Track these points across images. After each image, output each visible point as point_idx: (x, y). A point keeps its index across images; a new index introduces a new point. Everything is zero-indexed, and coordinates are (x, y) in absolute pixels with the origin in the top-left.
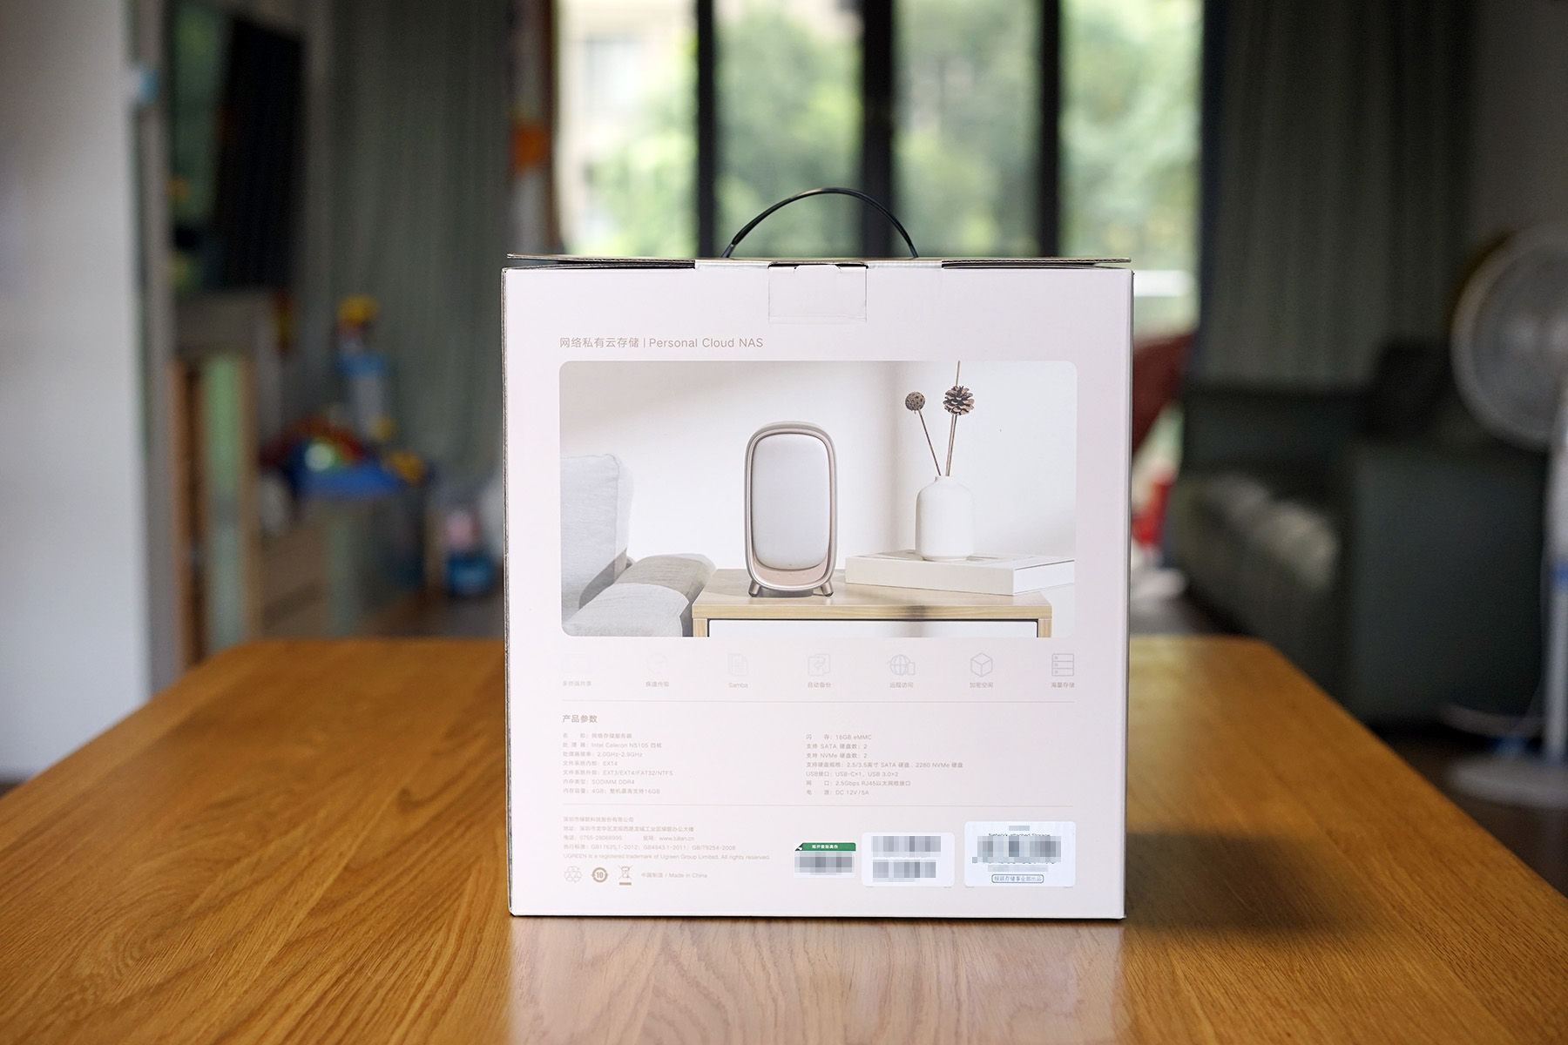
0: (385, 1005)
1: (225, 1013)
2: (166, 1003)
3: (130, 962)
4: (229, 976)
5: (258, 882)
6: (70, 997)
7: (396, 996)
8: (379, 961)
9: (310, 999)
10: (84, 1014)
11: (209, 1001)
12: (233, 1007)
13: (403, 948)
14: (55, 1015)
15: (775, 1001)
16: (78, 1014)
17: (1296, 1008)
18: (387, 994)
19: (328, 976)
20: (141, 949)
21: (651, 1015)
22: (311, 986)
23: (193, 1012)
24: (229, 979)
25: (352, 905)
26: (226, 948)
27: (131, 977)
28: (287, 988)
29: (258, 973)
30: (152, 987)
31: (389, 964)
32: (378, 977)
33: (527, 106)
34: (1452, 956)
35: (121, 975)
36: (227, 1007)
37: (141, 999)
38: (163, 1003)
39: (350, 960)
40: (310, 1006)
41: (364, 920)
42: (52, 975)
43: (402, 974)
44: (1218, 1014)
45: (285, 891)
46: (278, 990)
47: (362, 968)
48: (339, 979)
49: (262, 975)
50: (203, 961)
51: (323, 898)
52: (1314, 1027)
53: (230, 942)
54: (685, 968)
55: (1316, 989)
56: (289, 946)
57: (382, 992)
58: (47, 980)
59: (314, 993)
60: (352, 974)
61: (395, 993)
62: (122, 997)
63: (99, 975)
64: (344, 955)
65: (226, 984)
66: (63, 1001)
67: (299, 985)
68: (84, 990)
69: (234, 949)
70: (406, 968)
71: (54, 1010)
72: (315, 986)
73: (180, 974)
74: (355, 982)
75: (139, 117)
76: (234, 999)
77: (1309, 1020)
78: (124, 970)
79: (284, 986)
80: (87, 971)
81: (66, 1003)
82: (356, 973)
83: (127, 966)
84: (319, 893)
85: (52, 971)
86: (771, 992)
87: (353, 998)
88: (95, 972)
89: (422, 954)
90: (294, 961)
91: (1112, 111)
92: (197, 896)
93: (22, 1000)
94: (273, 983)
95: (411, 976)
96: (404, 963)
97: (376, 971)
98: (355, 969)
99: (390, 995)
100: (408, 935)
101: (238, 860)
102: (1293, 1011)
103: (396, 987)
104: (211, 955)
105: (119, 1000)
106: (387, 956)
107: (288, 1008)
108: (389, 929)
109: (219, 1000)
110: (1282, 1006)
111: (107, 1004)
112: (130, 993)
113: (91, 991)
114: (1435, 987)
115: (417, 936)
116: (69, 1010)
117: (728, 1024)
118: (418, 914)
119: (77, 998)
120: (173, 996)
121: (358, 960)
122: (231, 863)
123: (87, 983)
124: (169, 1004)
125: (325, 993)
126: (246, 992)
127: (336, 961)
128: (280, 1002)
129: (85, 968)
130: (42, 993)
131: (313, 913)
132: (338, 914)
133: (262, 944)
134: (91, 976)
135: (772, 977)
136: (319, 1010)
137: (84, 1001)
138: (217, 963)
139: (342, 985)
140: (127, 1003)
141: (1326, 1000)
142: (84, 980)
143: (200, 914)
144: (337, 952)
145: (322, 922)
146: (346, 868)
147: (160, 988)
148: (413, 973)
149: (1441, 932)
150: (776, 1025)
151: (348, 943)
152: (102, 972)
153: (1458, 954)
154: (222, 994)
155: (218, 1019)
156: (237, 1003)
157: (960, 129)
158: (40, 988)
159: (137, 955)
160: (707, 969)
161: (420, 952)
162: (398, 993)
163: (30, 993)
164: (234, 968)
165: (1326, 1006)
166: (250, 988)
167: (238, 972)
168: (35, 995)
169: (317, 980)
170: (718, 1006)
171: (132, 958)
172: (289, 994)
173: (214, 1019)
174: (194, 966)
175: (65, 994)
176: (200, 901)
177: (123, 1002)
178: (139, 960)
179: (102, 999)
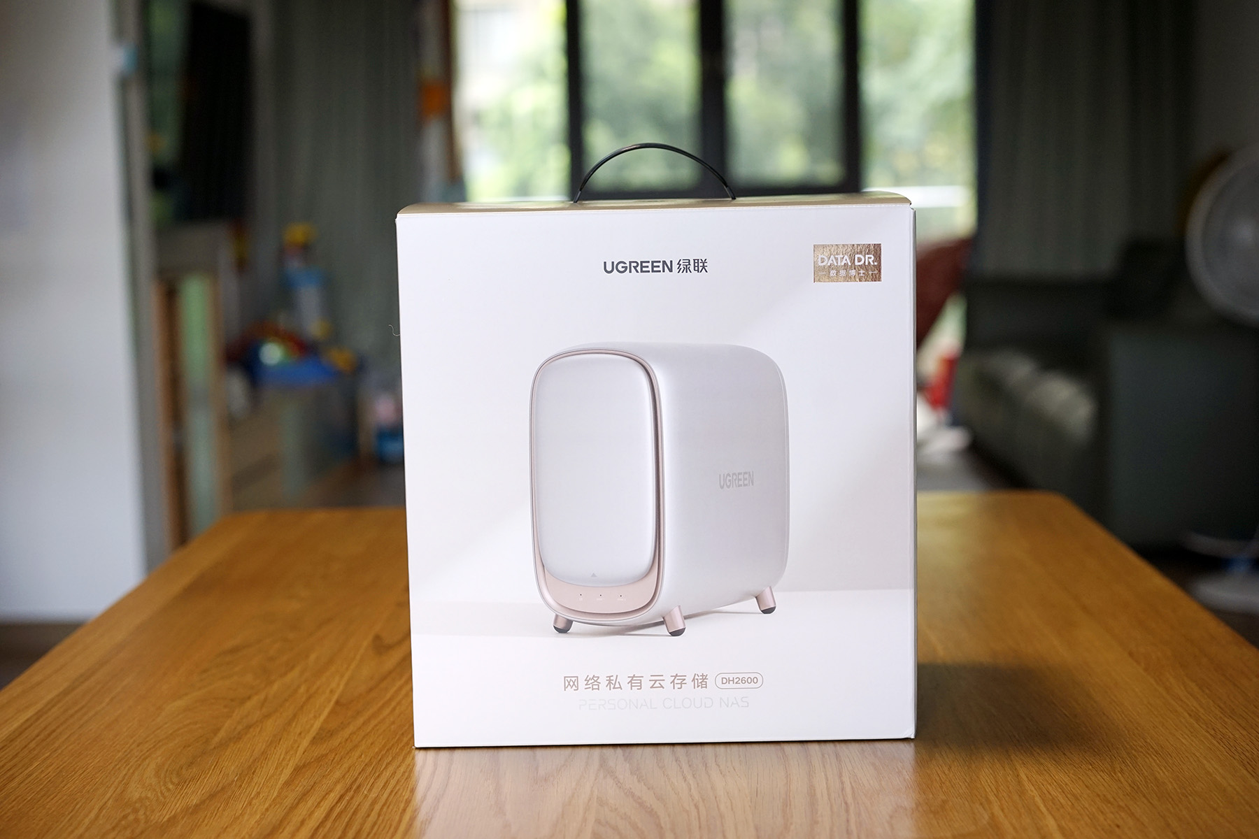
0: (381, 818)
1: (252, 828)
2: (203, 821)
3: (171, 787)
4: (252, 796)
5: (267, 716)
6: (125, 817)
7: (390, 810)
8: (372, 780)
9: (319, 814)
10: (138, 831)
11: (238, 818)
12: (258, 822)
13: (391, 769)
14: (116, 832)
15: (697, 807)
16: (133, 831)
17: (1121, 803)
18: (382, 809)
19: (332, 795)
20: (178, 774)
21: (598, 822)
22: (319, 803)
23: (227, 827)
24: (253, 798)
25: (346, 733)
26: (248, 772)
27: (173, 799)
28: (300, 806)
29: (275, 794)
30: (190, 807)
31: (380, 783)
32: (373, 795)
33: (431, 66)
34: (1243, 757)
35: (165, 798)
36: (253, 823)
37: (183, 818)
38: (201, 820)
39: (349, 781)
40: (320, 821)
41: (356, 746)
42: (109, 799)
43: (392, 791)
44: (1058, 810)
45: (289, 723)
46: (293, 808)
47: (359, 787)
48: (341, 797)
49: (279, 793)
50: (230, 784)
51: (321, 729)
52: (1138, 820)
53: (250, 767)
54: (621, 782)
55: (1135, 788)
56: (298, 770)
57: (377, 807)
58: (106, 803)
59: (322, 809)
60: (352, 792)
61: (388, 807)
62: (167, 817)
63: (147, 798)
64: (344, 776)
65: (250, 803)
66: (120, 821)
67: (310, 803)
68: (136, 811)
69: (253, 774)
70: (395, 787)
71: (114, 828)
72: (322, 803)
73: (212, 796)
74: (355, 799)
75: (123, 85)
76: (258, 817)
77: (1133, 814)
78: (166, 794)
79: (298, 804)
80: (137, 795)
81: (123, 822)
82: (355, 792)
83: (169, 790)
84: (317, 725)
85: (108, 795)
86: (693, 800)
87: (355, 813)
88: (143, 795)
89: (407, 774)
90: (302, 784)
92: (219, 729)
93: (87, 821)
94: (288, 802)
95: (400, 792)
96: (393, 782)
97: (370, 790)
98: (354, 788)
99: (385, 809)
100: (393, 758)
101: (249, 698)
102: (1119, 806)
103: (388, 803)
104: (236, 779)
105: (165, 819)
106: (379, 776)
107: (303, 822)
108: (378, 753)
109: (246, 817)
110: (1109, 802)
111: (156, 822)
112: (173, 812)
113: (141, 812)
114: (1232, 783)
115: (401, 758)
116: (125, 828)
117: (662, 828)
118: (399, 740)
119: (131, 817)
120: (208, 815)
121: (356, 779)
122: (243, 701)
123: (138, 805)
124: (206, 822)
125: (331, 810)
126: (267, 810)
127: (338, 782)
128: (296, 818)
129: (135, 792)
130: (102, 815)
131: (314, 741)
132: (336, 741)
133: (276, 768)
134: (140, 799)
135: (692, 787)
136: (328, 824)
137: (137, 820)
138: (241, 786)
139: (344, 802)
140: (173, 820)
141: (1144, 796)
142: (136, 802)
143: (223, 745)
144: (338, 774)
145: (321, 749)
146: (337, 703)
147: (197, 808)
148: (401, 790)
149: (1232, 736)
150: (700, 827)
151: (346, 766)
152: (149, 795)
153: (1247, 754)
154: (248, 812)
155: (247, 833)
156: (261, 819)
157: (773, 73)
158: (101, 809)
159: (175, 780)
160: (639, 781)
161: (404, 772)
162: (391, 807)
163: (92, 815)
164: (255, 789)
165: (1146, 802)
166: (270, 806)
167: (258, 793)
168: (97, 817)
169: (324, 798)
170: (651, 813)
171: (172, 783)
172: (302, 810)
173: (244, 834)
174: (223, 789)
175: (122, 815)
176: (222, 734)
177: (169, 820)
178: (178, 784)
179: (152, 818)
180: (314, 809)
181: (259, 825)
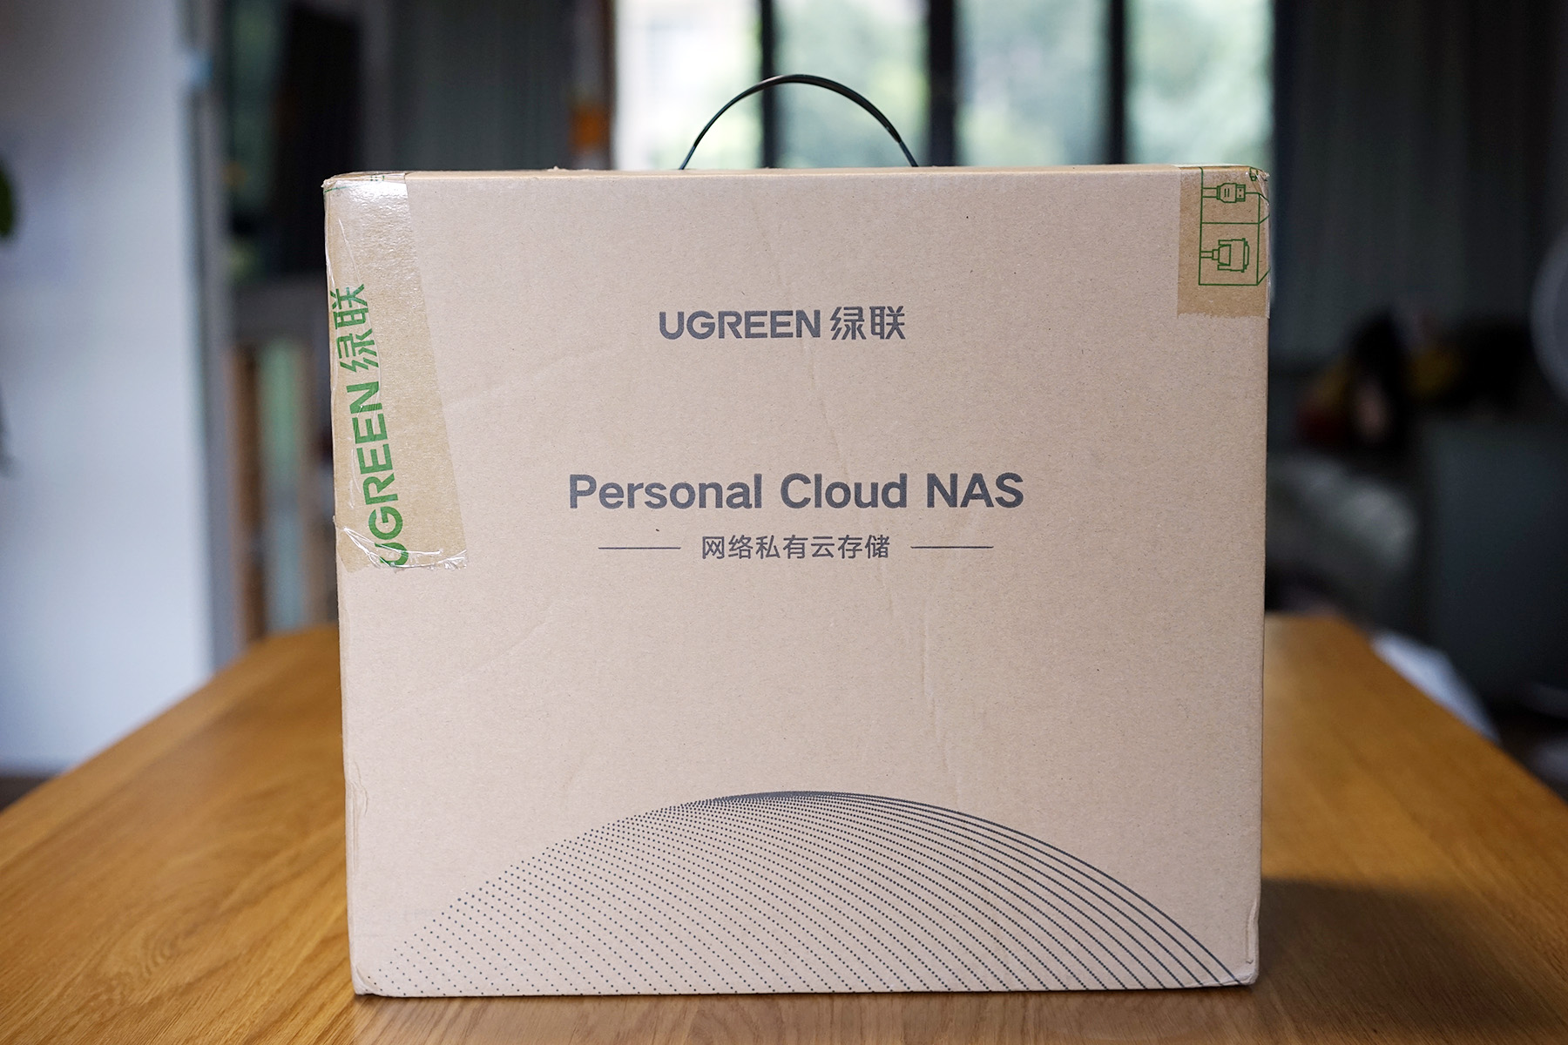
1: (256, 1013)
2: (195, 1004)
3: (160, 960)
4: (263, 973)
5: (297, 876)
6: (95, 997)
10: (109, 1015)
11: (240, 1001)
14: (81, 1015)
16: (103, 1015)
20: (173, 945)
23: (224, 1012)
24: (263, 977)
26: (261, 944)
27: (160, 976)
28: (321, 987)
29: (293, 971)
30: (181, 986)
33: (586, 86)
35: (149, 972)
36: (258, 1007)
37: (169, 999)
38: (192, 1003)
40: (345, 1005)
42: (78, 975)
46: (312, 988)
49: (297, 971)
50: (236, 959)
53: (264, 939)
58: (73, 979)
62: (150, 997)
63: (127, 974)
65: (258, 983)
66: (89, 1001)
67: (334, 984)
68: (110, 989)
69: (267, 947)
71: (79, 1011)
73: (211, 973)
76: (266, 999)
78: (153, 969)
79: (319, 984)
80: (116, 970)
81: (92, 1004)
83: (156, 964)
85: (79, 969)
88: (123, 971)
91: (1182, 85)
92: (233, 891)
93: (46, 1001)
94: (307, 982)
101: (276, 853)
104: (244, 953)
105: (146, 1001)
107: (321, 1008)
109: (250, 999)
111: (135, 1004)
112: (159, 991)
113: (118, 991)
116: (94, 1011)
119: (104, 997)
120: (203, 996)
122: (267, 856)
123: (114, 983)
124: (198, 1004)
126: (279, 991)
128: (313, 1003)
129: (113, 966)
130: (66, 994)
133: (298, 940)
134: (119, 975)
137: (110, 1001)
138: (249, 961)
140: (156, 1003)
142: (111, 980)
143: (235, 910)
147: (190, 987)
152: (131, 971)
154: (254, 993)
155: (249, 1019)
156: (270, 1002)
157: (1028, 110)
158: (66, 988)
159: (167, 952)
163: (55, 994)
164: (268, 965)
166: (283, 986)
167: (271, 970)
168: (60, 996)
171: (163, 955)
173: (244, 1020)
174: (226, 965)
175: (92, 994)
176: (235, 897)
177: (151, 1002)
178: (170, 958)
179: (130, 999)
180: (339, 991)
181: (265, 1009)
